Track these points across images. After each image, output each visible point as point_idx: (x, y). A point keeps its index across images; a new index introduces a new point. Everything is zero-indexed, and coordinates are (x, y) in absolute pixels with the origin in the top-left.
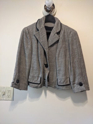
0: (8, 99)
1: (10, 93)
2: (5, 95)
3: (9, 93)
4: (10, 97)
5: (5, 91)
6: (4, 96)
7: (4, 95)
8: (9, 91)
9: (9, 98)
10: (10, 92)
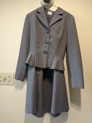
0: (8, 84)
1: (10, 78)
4: (10, 82)
7: (5, 80)
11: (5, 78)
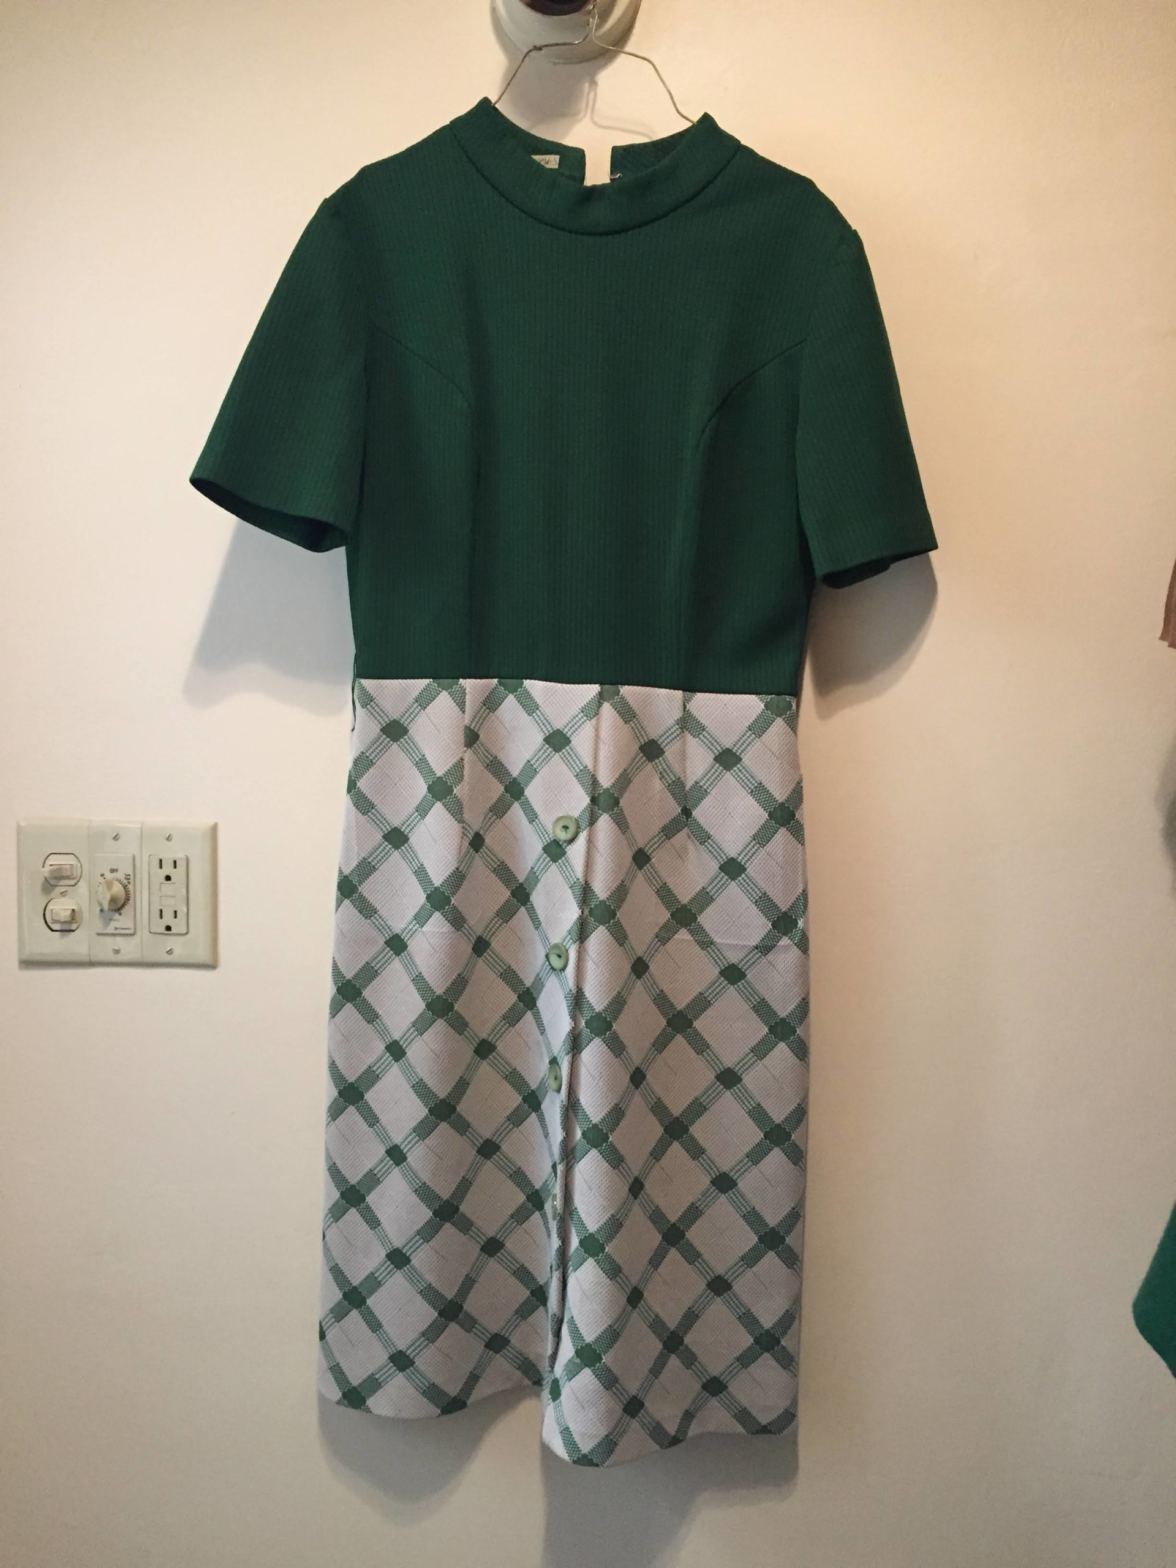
0: (158, 949)
1: (177, 887)
2: (127, 910)
3: (168, 887)
4: (178, 926)
5: (125, 869)
6: (123, 921)
7: (118, 906)
8: (168, 869)
9: (171, 942)
10: (178, 875)
11: (117, 889)
